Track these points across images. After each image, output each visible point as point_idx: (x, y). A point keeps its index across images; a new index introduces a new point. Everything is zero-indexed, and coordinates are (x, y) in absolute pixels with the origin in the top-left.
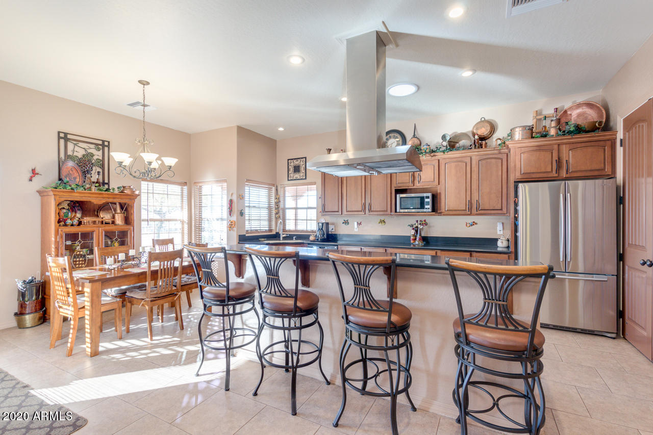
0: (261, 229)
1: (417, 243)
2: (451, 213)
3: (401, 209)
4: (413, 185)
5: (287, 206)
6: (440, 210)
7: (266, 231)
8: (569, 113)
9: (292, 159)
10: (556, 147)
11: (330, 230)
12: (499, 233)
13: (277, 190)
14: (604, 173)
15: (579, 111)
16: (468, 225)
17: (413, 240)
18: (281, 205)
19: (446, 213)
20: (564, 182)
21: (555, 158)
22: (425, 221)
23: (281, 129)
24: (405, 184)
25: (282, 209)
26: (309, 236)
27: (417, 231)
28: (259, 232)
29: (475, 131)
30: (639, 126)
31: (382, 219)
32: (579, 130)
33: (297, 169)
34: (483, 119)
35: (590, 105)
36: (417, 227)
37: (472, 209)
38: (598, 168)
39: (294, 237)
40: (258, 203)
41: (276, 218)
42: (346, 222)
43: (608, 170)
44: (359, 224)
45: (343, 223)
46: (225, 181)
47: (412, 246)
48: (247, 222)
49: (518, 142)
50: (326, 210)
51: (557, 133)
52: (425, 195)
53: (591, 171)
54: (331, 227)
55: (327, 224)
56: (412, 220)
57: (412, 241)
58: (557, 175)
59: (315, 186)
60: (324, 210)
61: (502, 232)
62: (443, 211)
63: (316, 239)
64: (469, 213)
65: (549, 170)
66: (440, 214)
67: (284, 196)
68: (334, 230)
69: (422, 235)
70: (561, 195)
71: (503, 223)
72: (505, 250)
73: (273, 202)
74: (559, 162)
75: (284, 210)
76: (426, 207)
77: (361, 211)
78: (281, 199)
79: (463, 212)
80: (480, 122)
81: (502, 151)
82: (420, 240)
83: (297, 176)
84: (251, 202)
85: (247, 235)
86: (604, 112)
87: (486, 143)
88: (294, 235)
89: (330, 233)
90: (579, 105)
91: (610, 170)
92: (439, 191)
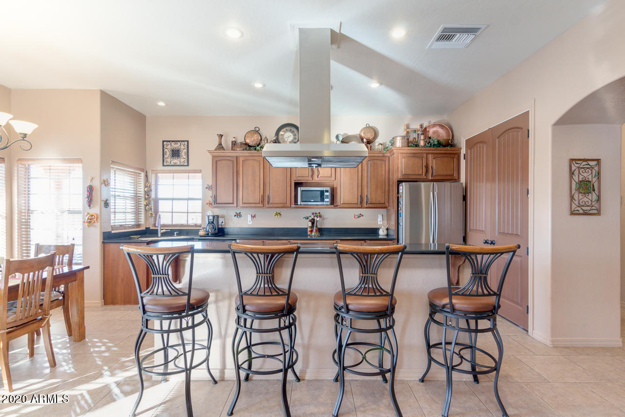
0: (127, 223)
1: (313, 234)
2: (345, 206)
3: (302, 201)
4: (311, 179)
5: (160, 196)
6: (336, 203)
7: (133, 226)
8: (428, 130)
9: (169, 141)
10: (425, 155)
11: (220, 223)
12: (379, 223)
13: (146, 176)
14: (453, 178)
15: (435, 129)
16: (356, 217)
17: (310, 231)
18: (153, 195)
19: (342, 206)
20: (432, 183)
21: (424, 164)
22: (319, 213)
23: (161, 104)
24: (304, 178)
25: (153, 199)
26: (198, 230)
27: (313, 223)
28: (125, 228)
29: (362, 135)
30: (480, 147)
31: (278, 212)
32: (440, 144)
33: (176, 153)
34: (368, 125)
35: (441, 126)
36: (314, 219)
37: (362, 203)
38: (450, 174)
39: (175, 233)
40: (122, 191)
41: (146, 210)
42: (238, 215)
43: (455, 175)
44: (253, 217)
45: (235, 216)
46: (79, 160)
47: (309, 237)
48: (112, 216)
49: (399, 149)
50: (218, 202)
51: (425, 145)
52: (324, 189)
53: (446, 175)
54: (221, 220)
55: (218, 216)
56: (308, 213)
57: (309, 233)
58: (425, 177)
59: (200, 174)
60: (215, 202)
61: (381, 222)
62: (339, 204)
63: (206, 234)
64: (360, 206)
65: (421, 173)
66: (336, 207)
67: (156, 185)
68: (223, 224)
69: (318, 227)
70: (431, 193)
71: (382, 215)
72: (385, 237)
73: (143, 190)
74: (427, 167)
75: (156, 201)
76: (326, 200)
77: (259, 203)
78: (153, 188)
79: (356, 206)
80: (365, 128)
81: (386, 154)
82: (316, 231)
83: (176, 161)
84: (116, 190)
85: (113, 232)
86: (451, 132)
87: (371, 146)
88: (176, 230)
89: (220, 227)
90: (434, 125)
91: (457, 176)
92: (335, 186)
